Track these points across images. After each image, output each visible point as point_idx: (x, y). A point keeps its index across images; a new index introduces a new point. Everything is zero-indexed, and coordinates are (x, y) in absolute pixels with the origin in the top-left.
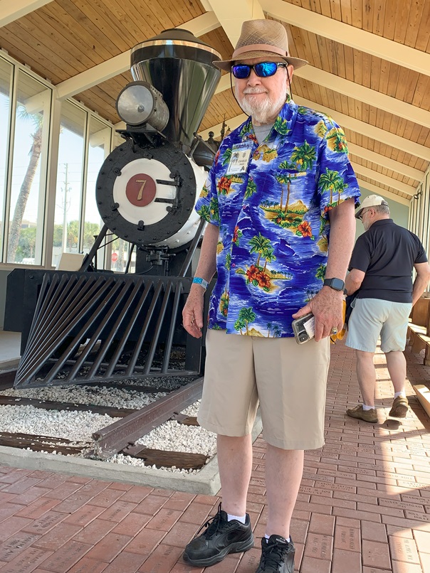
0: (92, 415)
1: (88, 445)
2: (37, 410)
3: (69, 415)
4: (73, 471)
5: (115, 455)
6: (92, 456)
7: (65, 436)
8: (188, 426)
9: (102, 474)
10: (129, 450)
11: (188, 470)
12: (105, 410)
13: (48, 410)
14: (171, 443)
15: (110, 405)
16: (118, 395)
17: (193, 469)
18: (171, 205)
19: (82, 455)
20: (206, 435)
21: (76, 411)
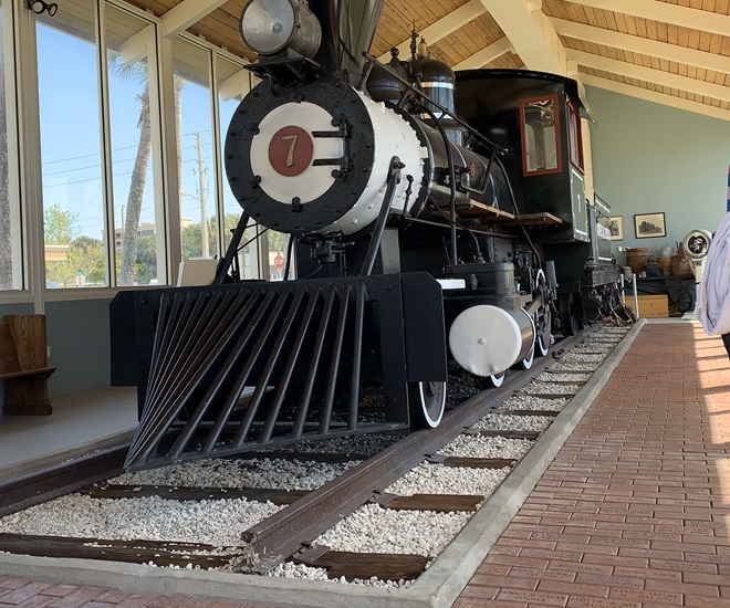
0: (248, 505)
1: (240, 552)
2: (165, 502)
3: (213, 506)
4: (214, 593)
5: (281, 565)
6: (245, 568)
7: (206, 540)
8: (398, 511)
9: (259, 596)
10: (303, 554)
11: (397, 581)
12: (266, 496)
13: (181, 501)
14: (371, 539)
15: (274, 486)
16: (287, 470)
17: (405, 580)
18: (338, 168)
19: (231, 568)
20: (427, 523)
21: (223, 500)
